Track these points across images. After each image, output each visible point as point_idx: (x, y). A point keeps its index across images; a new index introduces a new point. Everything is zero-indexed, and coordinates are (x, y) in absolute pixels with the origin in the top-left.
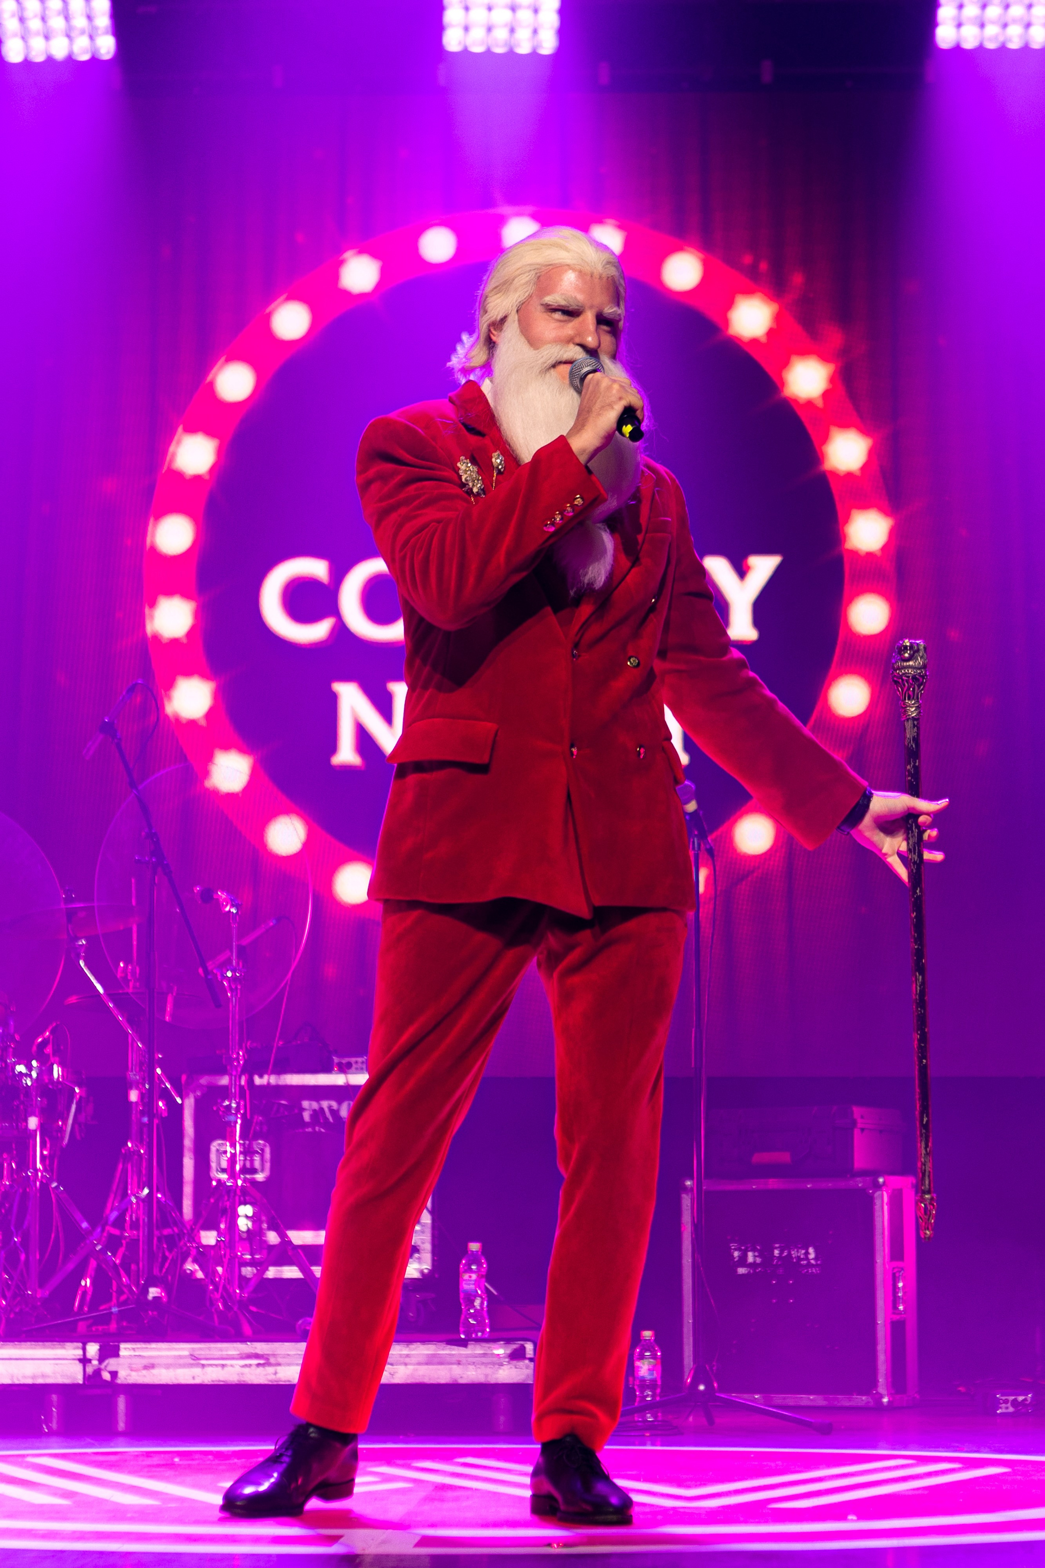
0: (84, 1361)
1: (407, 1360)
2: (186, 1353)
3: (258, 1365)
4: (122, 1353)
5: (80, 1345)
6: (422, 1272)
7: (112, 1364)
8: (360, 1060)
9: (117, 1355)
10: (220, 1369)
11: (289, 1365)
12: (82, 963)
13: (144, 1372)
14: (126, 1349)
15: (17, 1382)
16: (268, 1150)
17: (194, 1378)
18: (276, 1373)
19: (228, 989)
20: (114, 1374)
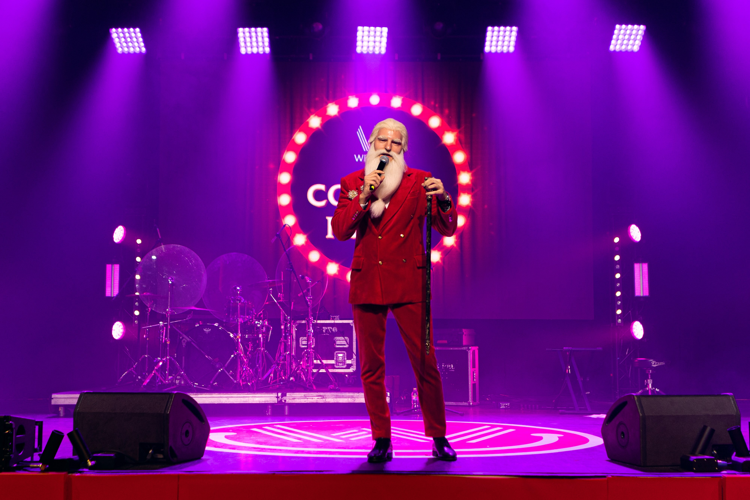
0: (278, 397)
1: (358, 397)
2: (303, 395)
3: (321, 398)
4: (287, 395)
5: (277, 393)
6: (354, 371)
7: (284, 398)
8: (337, 316)
9: (286, 396)
10: (311, 399)
11: (329, 398)
12: (271, 295)
13: (293, 400)
14: (288, 394)
15: (261, 403)
16: (314, 339)
17: (305, 401)
18: (325, 400)
19: (308, 301)
20: (285, 401)
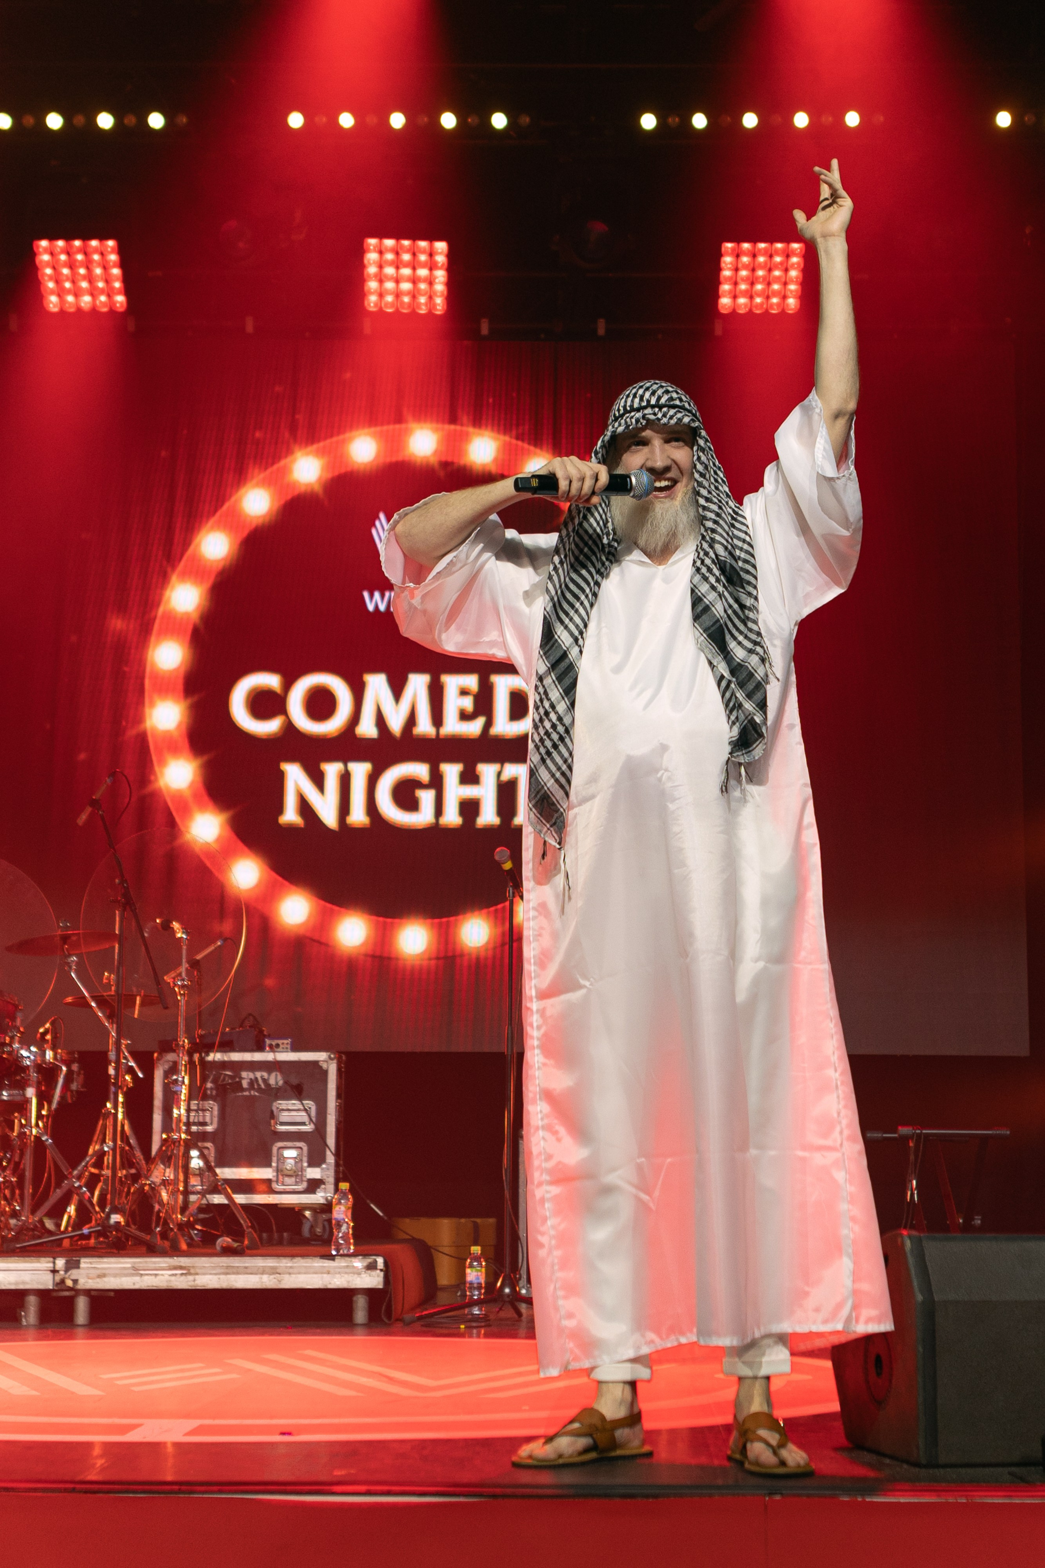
0: (54, 1271)
1: (291, 1271)
2: (129, 1265)
3: (182, 1274)
4: (82, 1265)
5: (51, 1259)
6: (326, 1199)
7: (74, 1273)
9: (78, 1267)
10: (153, 1277)
11: (204, 1274)
12: (72, 976)
13: (98, 1280)
14: (85, 1263)
15: (4, 1288)
16: (216, 1108)
17: (134, 1284)
18: (194, 1280)
19: (178, 993)
20: (75, 1281)
